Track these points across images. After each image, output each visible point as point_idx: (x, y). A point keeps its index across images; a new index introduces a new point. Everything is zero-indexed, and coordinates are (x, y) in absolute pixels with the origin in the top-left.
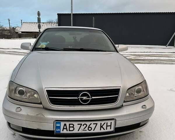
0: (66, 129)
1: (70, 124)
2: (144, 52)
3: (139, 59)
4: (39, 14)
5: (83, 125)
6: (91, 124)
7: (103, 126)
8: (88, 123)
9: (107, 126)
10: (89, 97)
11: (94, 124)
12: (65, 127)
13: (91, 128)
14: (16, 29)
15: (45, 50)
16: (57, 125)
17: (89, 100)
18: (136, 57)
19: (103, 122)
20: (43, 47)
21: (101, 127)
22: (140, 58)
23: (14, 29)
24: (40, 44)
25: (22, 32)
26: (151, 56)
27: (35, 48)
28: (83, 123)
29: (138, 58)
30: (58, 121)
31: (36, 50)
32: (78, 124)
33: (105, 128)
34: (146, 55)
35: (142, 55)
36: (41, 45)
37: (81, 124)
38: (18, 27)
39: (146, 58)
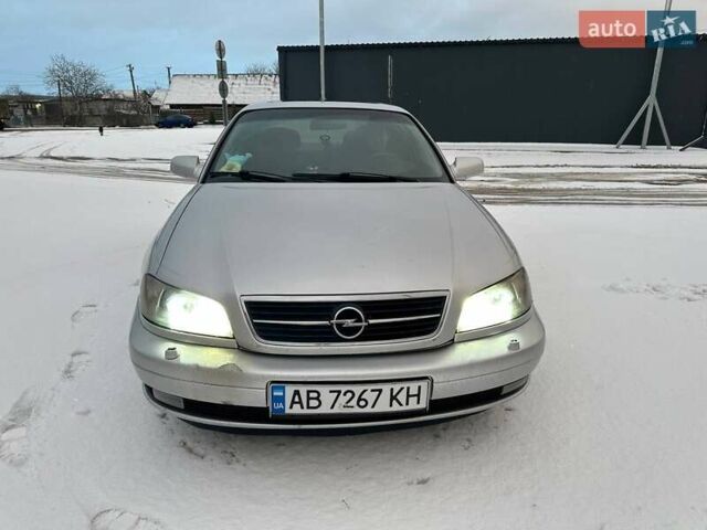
0: (300, 402)
1: (309, 392)
2: (547, 166)
3: (529, 190)
4: (221, 50)
5: (345, 394)
6: (365, 391)
7: (398, 397)
8: (358, 389)
9: (408, 396)
10: (360, 320)
11: (373, 391)
12: (297, 399)
13: (364, 400)
14: (154, 96)
15: (239, 179)
16: (275, 394)
17: (360, 327)
18: (519, 183)
19: (397, 387)
20: (234, 171)
21: (393, 398)
22: (531, 187)
23: (147, 95)
24: (225, 162)
25: (172, 106)
26: (565, 180)
27: (211, 175)
28: (343, 388)
29: (526, 187)
30: (279, 384)
31: (215, 179)
32: (331, 392)
33: (403, 401)
34: (552, 174)
35: (539, 176)
36: (228, 163)
37: (339, 392)
38: (158, 88)
39: (553, 185)
